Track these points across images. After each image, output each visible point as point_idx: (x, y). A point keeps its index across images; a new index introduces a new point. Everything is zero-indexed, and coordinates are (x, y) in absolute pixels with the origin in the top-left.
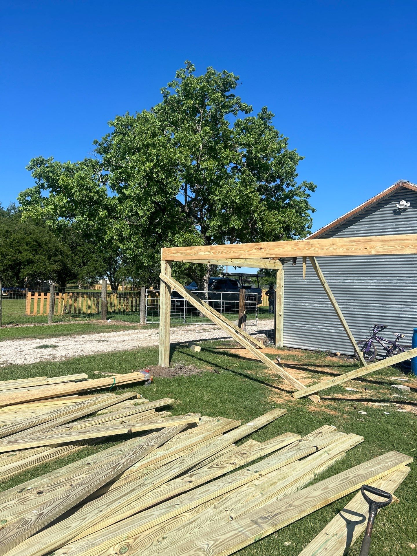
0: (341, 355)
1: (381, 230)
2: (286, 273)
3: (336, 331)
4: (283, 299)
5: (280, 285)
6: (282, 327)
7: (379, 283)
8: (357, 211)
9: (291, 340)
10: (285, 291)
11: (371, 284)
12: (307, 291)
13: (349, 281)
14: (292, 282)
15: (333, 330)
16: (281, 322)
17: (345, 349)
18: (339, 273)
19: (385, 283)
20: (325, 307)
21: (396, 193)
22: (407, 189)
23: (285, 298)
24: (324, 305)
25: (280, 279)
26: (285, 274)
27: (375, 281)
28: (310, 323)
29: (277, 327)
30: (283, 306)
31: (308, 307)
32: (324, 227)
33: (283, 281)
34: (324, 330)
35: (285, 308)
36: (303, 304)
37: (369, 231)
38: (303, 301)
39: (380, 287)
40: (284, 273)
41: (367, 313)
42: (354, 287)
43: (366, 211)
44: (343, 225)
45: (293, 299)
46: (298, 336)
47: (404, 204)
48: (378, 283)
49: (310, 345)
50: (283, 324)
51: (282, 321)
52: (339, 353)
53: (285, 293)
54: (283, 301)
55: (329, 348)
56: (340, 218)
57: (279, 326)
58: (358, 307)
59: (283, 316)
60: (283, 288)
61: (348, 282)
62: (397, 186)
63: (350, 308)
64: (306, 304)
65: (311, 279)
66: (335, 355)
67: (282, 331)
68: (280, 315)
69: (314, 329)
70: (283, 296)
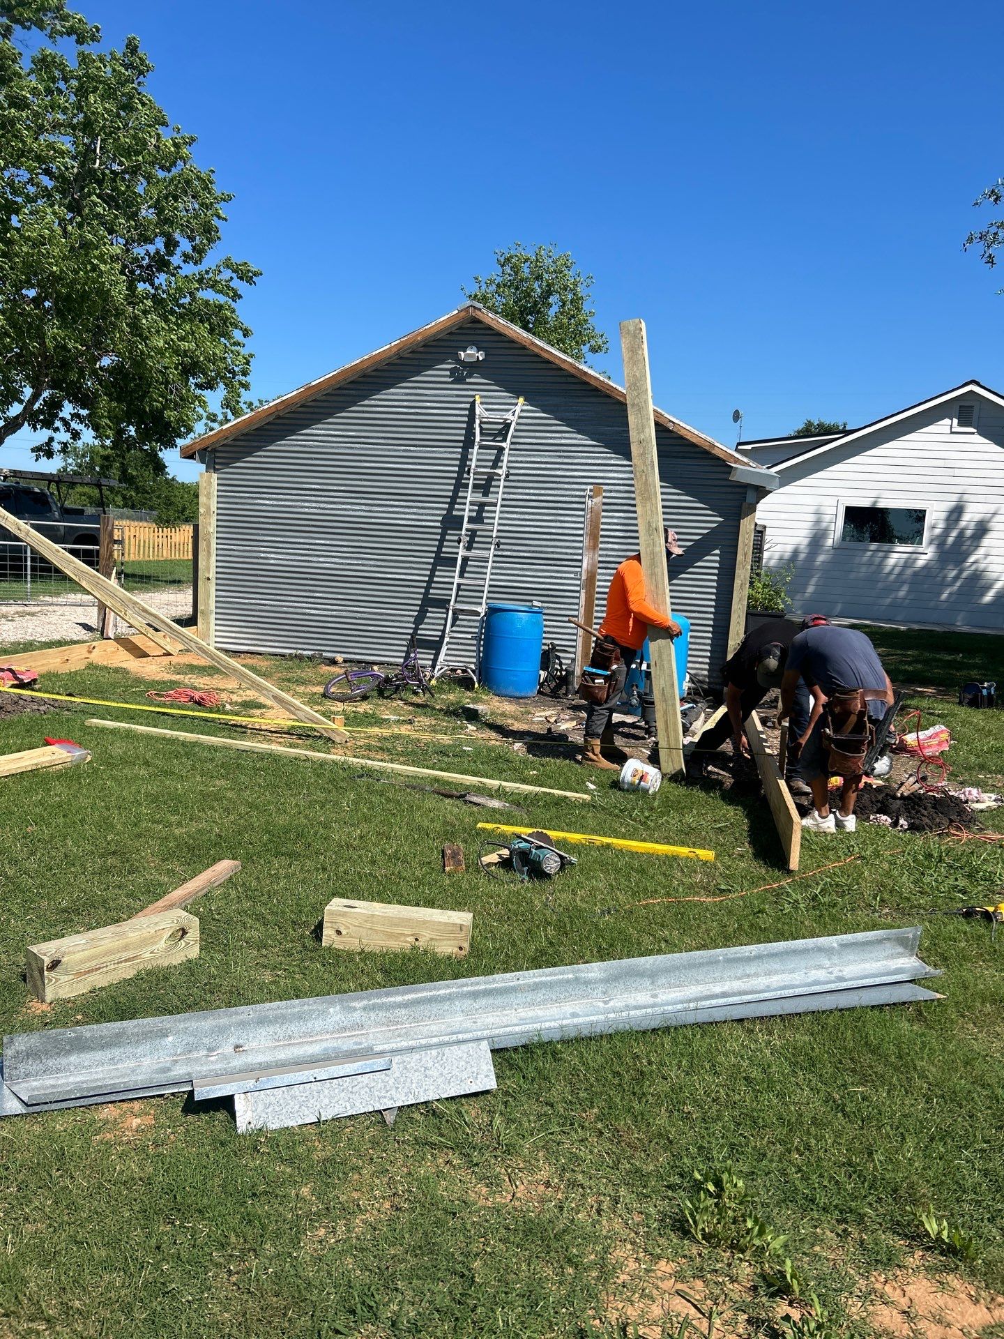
0: (345, 661)
1: (429, 404)
2: (220, 482)
3: (334, 613)
4: (214, 541)
5: (208, 508)
6: (213, 605)
7: (422, 514)
8: (384, 356)
9: (233, 635)
10: (220, 523)
11: (407, 516)
12: (271, 527)
13: (363, 508)
14: (236, 503)
15: (328, 610)
16: (209, 593)
17: (351, 650)
18: (343, 488)
19: (433, 515)
20: (312, 561)
21: (460, 328)
22: (479, 322)
23: (219, 541)
24: (310, 559)
25: (208, 496)
26: (218, 485)
27: (415, 510)
28: (278, 598)
29: (201, 607)
30: (214, 558)
31: (272, 562)
32: (314, 383)
33: (215, 499)
34: (308, 611)
35: (220, 564)
36: (262, 555)
37: (405, 404)
38: (262, 549)
39: (424, 523)
40: (216, 482)
41: (397, 576)
42: (373, 520)
43: (401, 358)
44: (352, 382)
45: (239, 542)
46: (250, 624)
47: (472, 354)
48: (419, 514)
49: (276, 644)
50: (214, 599)
51: (213, 593)
52: (340, 658)
53: (220, 529)
54: (214, 546)
55: (319, 648)
56: (347, 366)
57: (207, 605)
58: (379, 563)
59: (214, 581)
60: (215, 517)
61: (359, 510)
62: (463, 314)
63: (363, 565)
64: (269, 555)
65: (282, 500)
66: (333, 662)
67: (213, 616)
68: (208, 579)
69: (285, 609)
70: (215, 535)
